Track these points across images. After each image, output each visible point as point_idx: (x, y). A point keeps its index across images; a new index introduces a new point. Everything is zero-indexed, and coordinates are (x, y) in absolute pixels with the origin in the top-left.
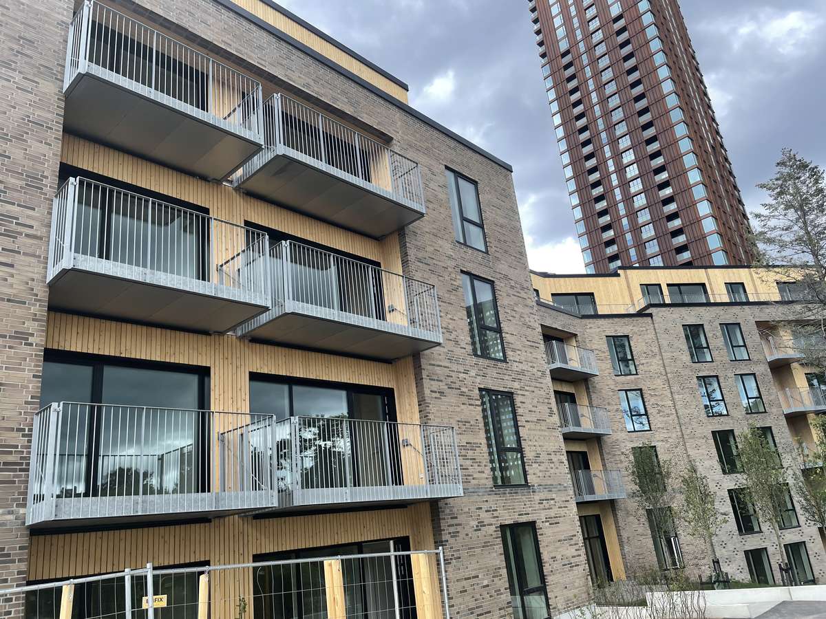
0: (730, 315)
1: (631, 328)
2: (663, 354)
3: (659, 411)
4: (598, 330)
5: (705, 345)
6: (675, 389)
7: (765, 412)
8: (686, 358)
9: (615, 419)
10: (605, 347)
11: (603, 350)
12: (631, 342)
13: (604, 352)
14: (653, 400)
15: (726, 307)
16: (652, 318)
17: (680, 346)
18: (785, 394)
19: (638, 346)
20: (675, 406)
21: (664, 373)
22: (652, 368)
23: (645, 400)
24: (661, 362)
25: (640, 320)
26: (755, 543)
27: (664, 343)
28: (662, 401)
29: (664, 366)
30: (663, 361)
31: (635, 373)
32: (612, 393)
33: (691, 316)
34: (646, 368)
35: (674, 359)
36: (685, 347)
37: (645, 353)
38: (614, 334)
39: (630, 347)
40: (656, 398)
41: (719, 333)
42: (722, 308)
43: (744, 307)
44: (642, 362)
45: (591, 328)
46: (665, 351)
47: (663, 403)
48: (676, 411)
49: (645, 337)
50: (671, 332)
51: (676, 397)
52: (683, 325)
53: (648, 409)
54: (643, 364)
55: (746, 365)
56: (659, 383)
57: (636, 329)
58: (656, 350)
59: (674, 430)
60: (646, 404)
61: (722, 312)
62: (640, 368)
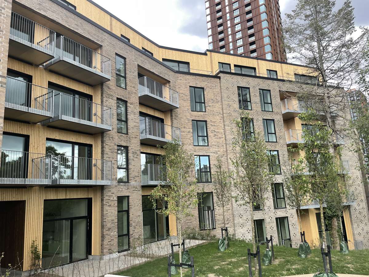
0: (265, 85)
1: (206, 83)
2: (223, 102)
3: (215, 135)
4: (185, 82)
5: (249, 100)
6: (226, 123)
7: (277, 142)
8: (236, 105)
9: (187, 137)
10: (188, 93)
11: (186, 94)
12: (205, 92)
13: (187, 96)
14: (212, 128)
15: (264, 80)
16: (220, 79)
17: (234, 98)
18: (289, 133)
19: (209, 95)
20: (225, 133)
21: (222, 113)
22: (215, 109)
23: (208, 127)
24: (221, 106)
25: (213, 79)
26: (259, 216)
27: (225, 95)
28: (217, 129)
29: (222, 109)
30: (222, 106)
31: (205, 111)
32: (187, 121)
33: (243, 82)
34: (211, 109)
35: (229, 106)
36: (237, 100)
37: (212, 100)
38: (195, 86)
39: (204, 95)
40: (214, 127)
41: (258, 94)
42: (262, 80)
43: (274, 81)
44: (209, 105)
45: (180, 80)
46: (225, 101)
47: (218, 131)
48: (225, 136)
49: (214, 90)
50: (230, 89)
51: (227, 128)
52: (238, 87)
53: (208, 133)
54: (210, 106)
55: (270, 114)
56: (218, 118)
57: (209, 85)
58: (219, 99)
59: (222, 147)
60: (208, 130)
61: (261, 82)
62: (208, 108)
